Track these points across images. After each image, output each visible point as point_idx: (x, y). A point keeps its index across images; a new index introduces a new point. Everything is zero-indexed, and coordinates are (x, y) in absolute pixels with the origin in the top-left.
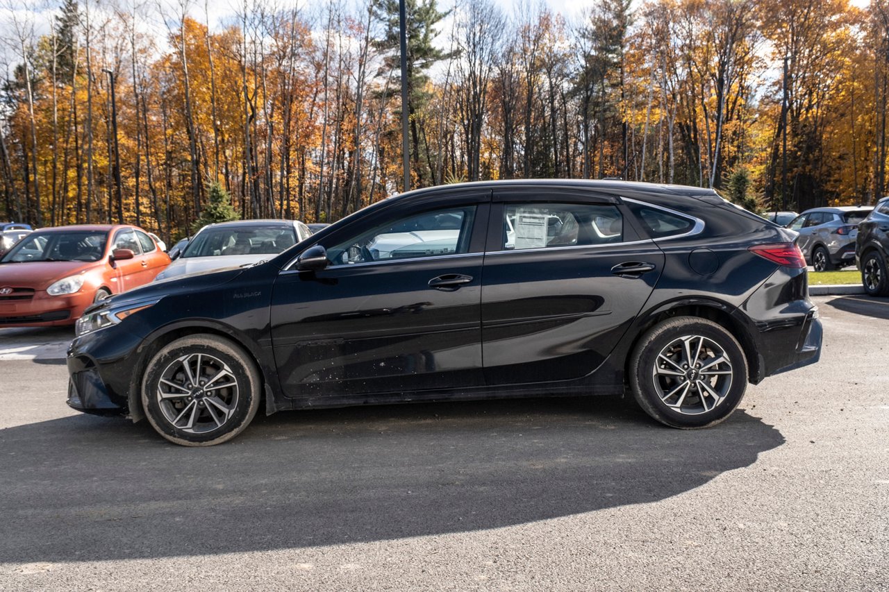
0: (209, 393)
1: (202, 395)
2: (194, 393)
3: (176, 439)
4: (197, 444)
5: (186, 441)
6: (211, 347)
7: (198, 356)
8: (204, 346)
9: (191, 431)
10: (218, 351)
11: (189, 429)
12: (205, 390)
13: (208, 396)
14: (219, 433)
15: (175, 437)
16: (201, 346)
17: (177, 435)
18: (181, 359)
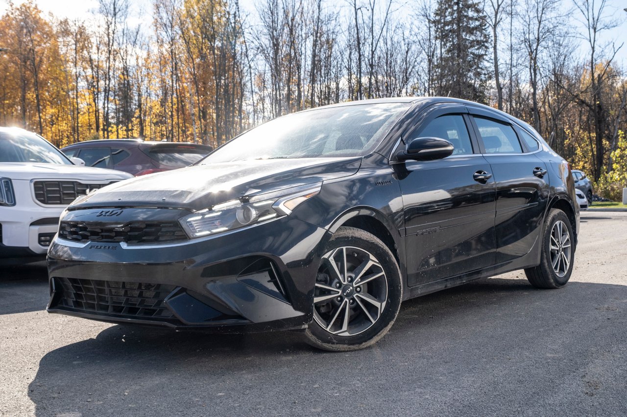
0: (358, 289)
1: (351, 293)
2: (343, 291)
3: (334, 346)
4: (356, 347)
5: (346, 346)
6: (355, 238)
7: (342, 249)
8: (348, 237)
9: (347, 334)
10: (363, 240)
11: (345, 332)
12: (355, 286)
13: (358, 292)
14: (375, 331)
15: (333, 343)
16: (345, 237)
17: (335, 341)
18: (326, 256)
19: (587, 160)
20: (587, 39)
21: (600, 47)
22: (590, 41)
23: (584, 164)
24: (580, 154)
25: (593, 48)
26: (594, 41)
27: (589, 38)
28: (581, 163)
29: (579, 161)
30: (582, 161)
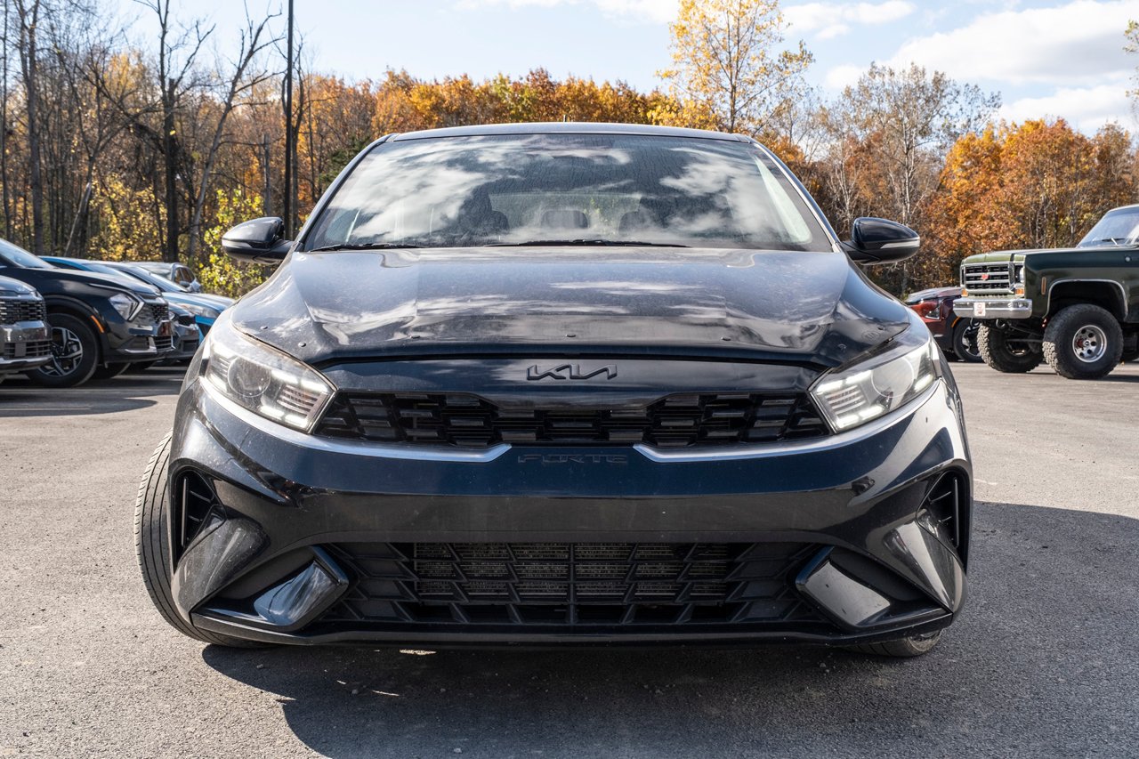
19: (131, 243)
20: (152, 6)
21: (182, 25)
22: (159, 12)
23: (126, 249)
24: (118, 230)
25: (164, 26)
26: (167, 12)
27: (157, 6)
28: (120, 248)
29: (114, 244)
30: (122, 244)
